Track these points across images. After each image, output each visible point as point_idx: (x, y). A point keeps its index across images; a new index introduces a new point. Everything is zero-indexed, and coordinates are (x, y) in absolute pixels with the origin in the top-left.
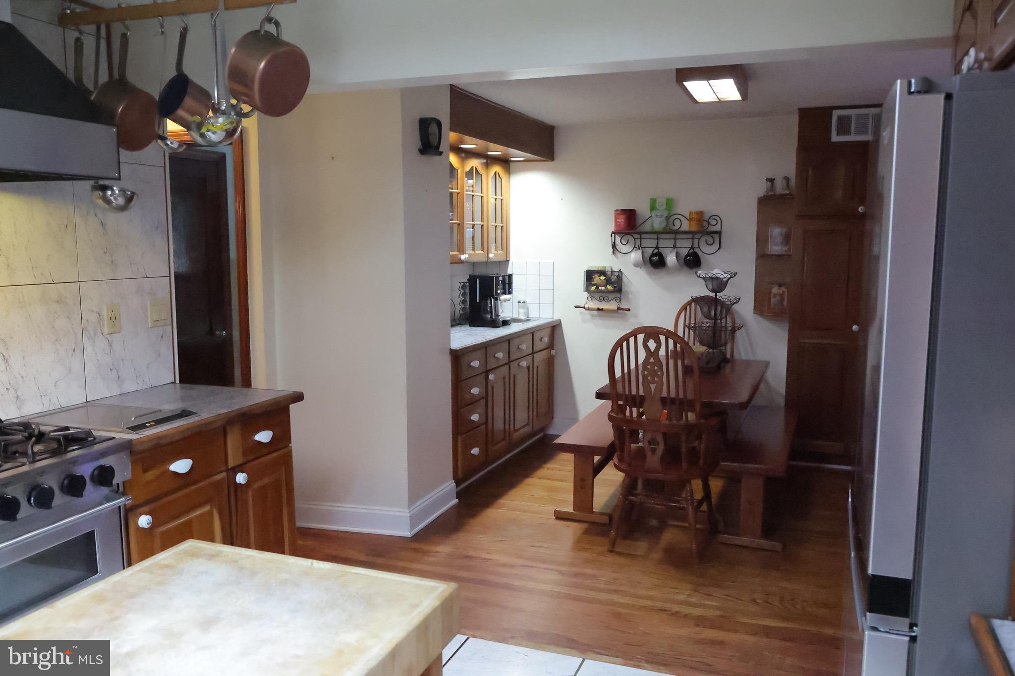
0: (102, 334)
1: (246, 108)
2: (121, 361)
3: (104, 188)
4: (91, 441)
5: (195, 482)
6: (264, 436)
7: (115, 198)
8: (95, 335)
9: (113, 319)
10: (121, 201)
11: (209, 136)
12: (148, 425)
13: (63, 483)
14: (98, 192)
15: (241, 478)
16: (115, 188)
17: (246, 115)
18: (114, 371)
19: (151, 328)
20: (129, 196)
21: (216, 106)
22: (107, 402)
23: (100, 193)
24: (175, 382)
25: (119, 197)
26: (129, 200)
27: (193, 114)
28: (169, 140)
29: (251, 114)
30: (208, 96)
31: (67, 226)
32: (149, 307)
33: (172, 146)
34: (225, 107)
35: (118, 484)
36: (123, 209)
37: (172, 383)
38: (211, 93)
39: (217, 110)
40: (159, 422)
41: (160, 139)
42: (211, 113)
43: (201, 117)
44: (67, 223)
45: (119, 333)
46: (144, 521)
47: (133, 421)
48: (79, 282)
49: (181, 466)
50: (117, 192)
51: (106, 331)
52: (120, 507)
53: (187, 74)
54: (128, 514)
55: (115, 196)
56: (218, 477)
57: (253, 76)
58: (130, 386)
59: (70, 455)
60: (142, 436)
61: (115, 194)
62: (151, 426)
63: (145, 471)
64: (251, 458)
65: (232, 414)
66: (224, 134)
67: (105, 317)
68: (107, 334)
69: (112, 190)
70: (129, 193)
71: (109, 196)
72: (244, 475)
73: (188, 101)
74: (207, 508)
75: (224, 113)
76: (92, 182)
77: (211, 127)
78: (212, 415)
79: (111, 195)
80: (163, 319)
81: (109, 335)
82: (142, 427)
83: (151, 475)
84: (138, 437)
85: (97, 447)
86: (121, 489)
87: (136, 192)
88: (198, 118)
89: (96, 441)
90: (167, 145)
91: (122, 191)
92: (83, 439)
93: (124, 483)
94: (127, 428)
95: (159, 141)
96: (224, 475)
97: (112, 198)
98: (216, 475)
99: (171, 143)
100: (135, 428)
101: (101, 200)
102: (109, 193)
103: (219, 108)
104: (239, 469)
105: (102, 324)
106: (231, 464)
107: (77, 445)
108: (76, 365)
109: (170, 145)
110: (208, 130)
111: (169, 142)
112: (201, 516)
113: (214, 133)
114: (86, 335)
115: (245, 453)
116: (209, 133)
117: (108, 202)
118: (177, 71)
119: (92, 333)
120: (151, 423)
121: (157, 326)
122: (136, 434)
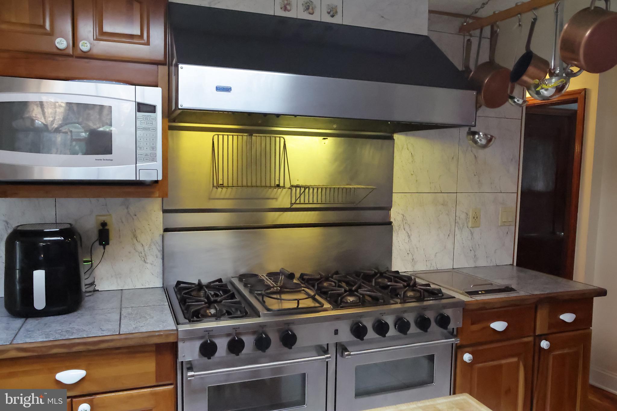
0: (468, 227)
1: (575, 69)
2: (478, 246)
3: (474, 133)
4: (440, 296)
5: (508, 339)
6: (568, 317)
7: (480, 140)
8: (463, 227)
9: (476, 218)
10: (484, 142)
11: (543, 93)
12: (480, 292)
13: (417, 321)
14: (469, 136)
15: (544, 344)
16: (481, 133)
17: (574, 75)
18: (473, 251)
19: (500, 226)
20: (489, 138)
21: (552, 71)
22: (465, 271)
23: (471, 137)
24: (513, 265)
25: (483, 139)
26: (489, 141)
27: (533, 78)
28: (516, 99)
29: (578, 74)
30: (547, 64)
31: (453, 158)
32: (500, 212)
33: (518, 102)
34: (559, 71)
35: (453, 329)
36: (484, 147)
37: (511, 265)
38: (549, 62)
39: (552, 75)
40: (488, 292)
41: (510, 99)
42: (548, 77)
43: (539, 80)
44: (454, 156)
45: (478, 227)
46: (467, 357)
47: (472, 288)
48: (456, 193)
49: (499, 326)
50: (482, 135)
51: (470, 225)
52: (452, 344)
53: (532, 51)
54: (458, 350)
55: (480, 138)
56: (526, 340)
57: (580, 44)
58: (482, 263)
59: (425, 303)
60: (473, 300)
61: (481, 139)
62: (482, 294)
63: (473, 324)
64: (555, 331)
65: (542, 296)
66: (554, 90)
67: (471, 217)
68: (471, 227)
69: (479, 134)
70: (489, 136)
71: (477, 139)
72: (548, 343)
73: (531, 69)
74: (515, 360)
75: (557, 75)
76: (467, 129)
77: (544, 86)
78: (527, 294)
79: (478, 138)
80: (509, 221)
81: (471, 228)
82: (476, 293)
83: (475, 327)
84: (471, 300)
85: (444, 301)
86: (455, 333)
87: (494, 135)
88: (537, 81)
89: (444, 297)
90: (515, 102)
91: (485, 135)
92: (436, 294)
93: (457, 328)
94: (465, 292)
95: (510, 100)
96: (530, 339)
97: (478, 140)
98: (524, 337)
99: (518, 101)
100: (470, 293)
101: (471, 141)
102: (477, 136)
103: (555, 72)
104: (543, 337)
105: (468, 221)
106: (538, 332)
107: (433, 297)
108: (450, 246)
109: (517, 102)
110: (542, 88)
111: (516, 100)
112: (509, 364)
113: (546, 90)
114: (457, 226)
115: (550, 326)
116: (543, 90)
117: (476, 142)
118: (526, 50)
119: (461, 226)
120: (483, 292)
121: (504, 225)
122: (470, 297)
